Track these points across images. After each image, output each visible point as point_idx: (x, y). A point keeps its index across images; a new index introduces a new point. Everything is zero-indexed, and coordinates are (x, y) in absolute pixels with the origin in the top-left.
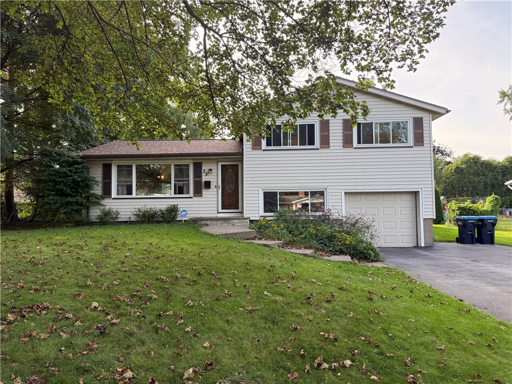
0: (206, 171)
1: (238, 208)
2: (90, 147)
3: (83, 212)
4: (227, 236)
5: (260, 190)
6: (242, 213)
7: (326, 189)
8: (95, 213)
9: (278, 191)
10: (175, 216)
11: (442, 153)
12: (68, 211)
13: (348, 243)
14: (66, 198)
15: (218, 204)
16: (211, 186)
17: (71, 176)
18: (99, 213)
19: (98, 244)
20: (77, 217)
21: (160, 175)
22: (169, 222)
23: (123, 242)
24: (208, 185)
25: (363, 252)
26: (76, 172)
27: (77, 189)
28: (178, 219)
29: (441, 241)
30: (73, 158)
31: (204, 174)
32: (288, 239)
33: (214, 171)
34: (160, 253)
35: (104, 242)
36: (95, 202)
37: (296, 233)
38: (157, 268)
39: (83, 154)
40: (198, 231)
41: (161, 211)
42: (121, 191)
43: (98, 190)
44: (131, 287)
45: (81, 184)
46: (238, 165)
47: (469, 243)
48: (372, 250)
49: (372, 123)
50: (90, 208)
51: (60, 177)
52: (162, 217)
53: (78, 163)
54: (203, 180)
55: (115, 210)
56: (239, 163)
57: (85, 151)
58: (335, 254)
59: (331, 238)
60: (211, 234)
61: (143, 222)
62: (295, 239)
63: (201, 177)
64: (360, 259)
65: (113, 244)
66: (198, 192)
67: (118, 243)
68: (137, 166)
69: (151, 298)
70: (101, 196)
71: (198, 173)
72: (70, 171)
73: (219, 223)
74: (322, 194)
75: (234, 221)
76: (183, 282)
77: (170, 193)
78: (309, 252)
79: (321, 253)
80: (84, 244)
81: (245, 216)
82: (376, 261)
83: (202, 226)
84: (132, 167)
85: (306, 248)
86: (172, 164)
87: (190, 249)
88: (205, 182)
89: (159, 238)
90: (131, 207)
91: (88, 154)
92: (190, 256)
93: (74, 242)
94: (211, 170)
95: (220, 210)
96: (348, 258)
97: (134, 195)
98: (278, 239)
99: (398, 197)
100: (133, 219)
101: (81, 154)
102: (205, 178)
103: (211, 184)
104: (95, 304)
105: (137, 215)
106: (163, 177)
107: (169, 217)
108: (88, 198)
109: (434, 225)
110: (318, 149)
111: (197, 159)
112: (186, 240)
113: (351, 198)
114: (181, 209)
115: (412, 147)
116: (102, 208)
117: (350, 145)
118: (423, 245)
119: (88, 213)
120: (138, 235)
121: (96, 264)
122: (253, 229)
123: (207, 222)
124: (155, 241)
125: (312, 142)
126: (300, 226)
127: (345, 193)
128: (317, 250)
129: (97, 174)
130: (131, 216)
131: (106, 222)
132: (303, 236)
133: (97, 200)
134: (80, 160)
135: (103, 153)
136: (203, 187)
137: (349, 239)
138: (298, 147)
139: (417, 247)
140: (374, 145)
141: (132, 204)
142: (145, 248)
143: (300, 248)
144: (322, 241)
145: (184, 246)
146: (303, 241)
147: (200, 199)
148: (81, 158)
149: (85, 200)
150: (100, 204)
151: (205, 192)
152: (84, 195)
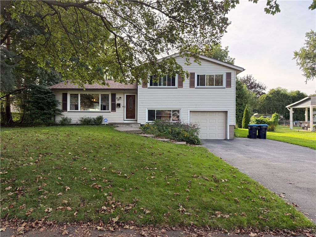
0: (118, 98)
1: (134, 118)
2: (55, 83)
3: (52, 118)
4: (127, 132)
5: (146, 109)
6: (137, 121)
7: (180, 109)
8: (58, 119)
9: (156, 110)
10: (101, 121)
11: (260, 87)
12: (44, 118)
13: (186, 136)
14: (44, 111)
15: (124, 116)
16: (121, 107)
17: (46, 100)
18: (61, 119)
19: (64, 134)
20: (49, 121)
21: (93, 99)
22: (98, 125)
23: (76, 133)
24: (119, 105)
25: (192, 141)
26: (49, 97)
27: (49, 106)
28: (103, 123)
29: (240, 137)
30: (47, 90)
31: (117, 100)
32: (158, 134)
33: (122, 98)
34: (94, 138)
35: (67, 133)
36: (59, 113)
37: (162, 131)
38: (93, 143)
39: (52, 88)
40: (112, 129)
41: (94, 119)
42: (72, 108)
43: (60, 107)
44: (83, 149)
45: (51, 104)
46: (135, 95)
47: (253, 138)
48: (196, 139)
49: (205, 75)
50: (56, 116)
51: (40, 100)
52: (95, 122)
53: (49, 93)
54: (116, 103)
55: (69, 118)
56: (136, 94)
57: (53, 86)
58: (179, 141)
59: (178, 134)
60: (119, 131)
61: (84, 124)
62: (161, 134)
63: (115, 101)
64: (191, 144)
65: (71, 134)
66: (114, 109)
67: (74, 134)
68: (81, 95)
69: (91, 152)
70: (62, 110)
71: (114, 99)
72: (45, 97)
73: (124, 125)
74: (178, 111)
75: (132, 125)
76: (104, 148)
77: (98, 109)
78: (166, 140)
79: (173, 141)
80: (58, 134)
81: (138, 122)
82: (198, 145)
83: (115, 127)
84: (78, 95)
85: (166, 138)
86: (100, 94)
87: (108, 137)
88: (117, 104)
89: (93, 132)
90: (78, 116)
91: (55, 88)
92: (107, 139)
93: (52, 133)
94: (120, 98)
95: (125, 119)
96: (185, 143)
97: (79, 110)
98: (153, 134)
99: (217, 114)
100: (79, 122)
101: (51, 87)
102: (117, 102)
103: (121, 105)
104: (70, 153)
105: (81, 121)
107: (98, 122)
108: (54, 111)
110: (177, 88)
111: (113, 92)
112: (106, 133)
113: (193, 114)
114: (105, 118)
115: (225, 88)
116: (62, 116)
117: (193, 87)
118: (229, 139)
119: (55, 119)
120: (83, 130)
122: (141, 129)
123: (118, 125)
124: (91, 133)
125: (174, 84)
127: (190, 111)
128: (171, 139)
129: (59, 98)
130: (78, 121)
131: (65, 124)
132: (165, 133)
133: (60, 113)
134: (50, 91)
135: (63, 87)
136: (116, 106)
137: (186, 134)
138: (166, 87)
139: (226, 139)
140: (206, 87)
141: (78, 115)
142: (87, 136)
143: (163, 138)
144: (174, 135)
145: (105, 136)
146: (165, 135)
147: (114, 113)
148: (51, 90)
149: (54, 112)
150: (61, 115)
151: (117, 109)
152: (52, 110)
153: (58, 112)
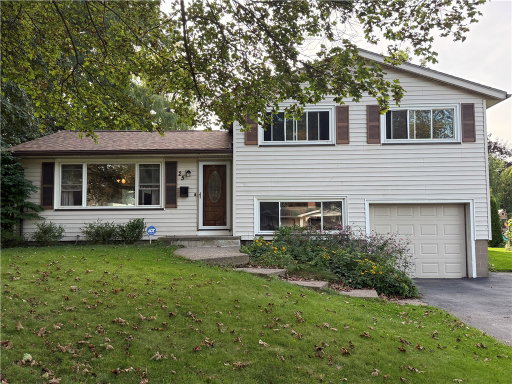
0: (183, 173)
1: (225, 224)
2: (25, 140)
3: (15, 227)
4: (210, 263)
5: (255, 199)
6: (231, 230)
7: (344, 199)
8: (31, 229)
9: (279, 202)
10: (140, 234)
11: (501, 151)
13: (373, 273)
15: (198, 218)
16: (190, 194)
18: (36, 230)
19: (34, 272)
21: (120, 179)
22: (130, 243)
23: (68, 269)
24: (185, 192)
25: (394, 286)
27: (7, 197)
28: (144, 238)
29: (499, 271)
31: (179, 178)
32: (292, 267)
33: (193, 173)
34: (117, 285)
35: (42, 269)
36: (31, 215)
37: (304, 258)
38: (114, 307)
39: (16, 150)
40: (170, 255)
41: (120, 227)
42: (67, 200)
43: (35, 198)
44: (78, 333)
45: (13, 190)
46: (225, 166)
48: (405, 282)
49: (406, 111)
50: (25, 222)
52: (122, 236)
53: (9, 162)
54: (178, 186)
55: (58, 226)
56: (228, 164)
57: (19, 146)
58: (355, 288)
59: (351, 266)
60: (189, 260)
61: (95, 242)
62: (302, 266)
63: (175, 181)
64: (390, 295)
65: (54, 273)
66: (171, 202)
67: (61, 271)
68: (88, 166)
69: (104, 348)
70: (40, 207)
71: (171, 177)
73: (199, 244)
74: (339, 205)
75: (220, 241)
76: (148, 327)
77: (133, 202)
78: (320, 284)
79: (337, 286)
80: (15, 272)
81: (235, 234)
82: (412, 298)
83: (176, 248)
84: (82, 168)
85: (316, 279)
86: (137, 163)
87: (159, 281)
88: (181, 188)
89: (117, 265)
90: (81, 221)
91: (23, 149)
92: (158, 290)
94: (189, 172)
95: (201, 227)
96: (373, 294)
97: (84, 205)
98: (279, 267)
99: (441, 211)
100: (83, 237)
101: (13, 149)
102: (180, 183)
103: (190, 191)
104: (28, 356)
105: (87, 232)
106: (123, 181)
107: (132, 235)
108: (21, 209)
109: (490, 249)
110: (334, 145)
111: (170, 158)
112: (154, 268)
113: (378, 211)
114: (148, 225)
115: (460, 143)
116: (40, 222)
117: (377, 140)
118: (475, 276)
119: (21, 229)
120: (89, 260)
121: (30, 301)
122: (245, 253)
123: (183, 243)
124: (111, 269)
125: (325, 136)
126: (309, 249)
127: (370, 204)
128: (331, 281)
129: (34, 176)
130: (80, 234)
131: (46, 241)
132: (312, 263)
133: (34, 212)
134: (11, 158)
135: (43, 148)
136: (179, 194)
137: (375, 268)
138: (307, 142)
139: (467, 278)
140: (409, 140)
141: (81, 217)
142: (98, 278)
143: (309, 280)
144: (338, 270)
145: (151, 276)
146: (312, 269)
147: (173, 211)
148: (13, 154)
149: (18, 212)
150: (39, 218)
151: (180, 202)
152: (16, 205)
153: (30, 211)
